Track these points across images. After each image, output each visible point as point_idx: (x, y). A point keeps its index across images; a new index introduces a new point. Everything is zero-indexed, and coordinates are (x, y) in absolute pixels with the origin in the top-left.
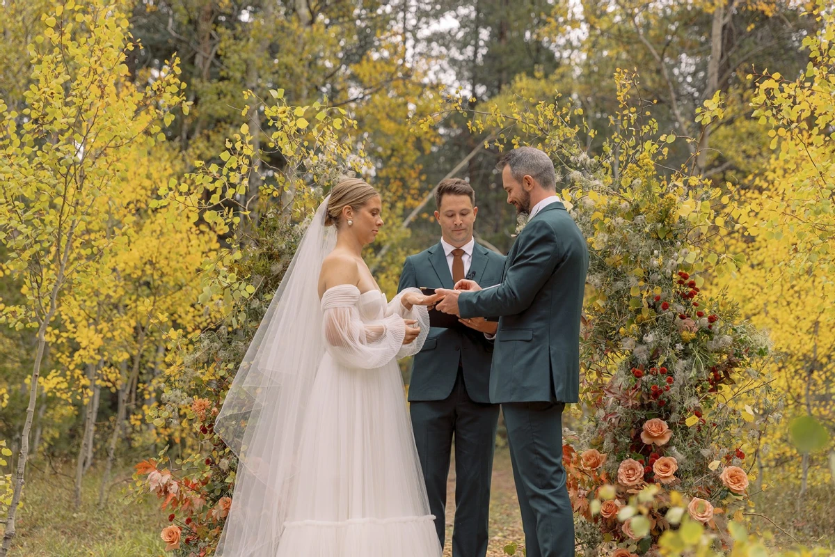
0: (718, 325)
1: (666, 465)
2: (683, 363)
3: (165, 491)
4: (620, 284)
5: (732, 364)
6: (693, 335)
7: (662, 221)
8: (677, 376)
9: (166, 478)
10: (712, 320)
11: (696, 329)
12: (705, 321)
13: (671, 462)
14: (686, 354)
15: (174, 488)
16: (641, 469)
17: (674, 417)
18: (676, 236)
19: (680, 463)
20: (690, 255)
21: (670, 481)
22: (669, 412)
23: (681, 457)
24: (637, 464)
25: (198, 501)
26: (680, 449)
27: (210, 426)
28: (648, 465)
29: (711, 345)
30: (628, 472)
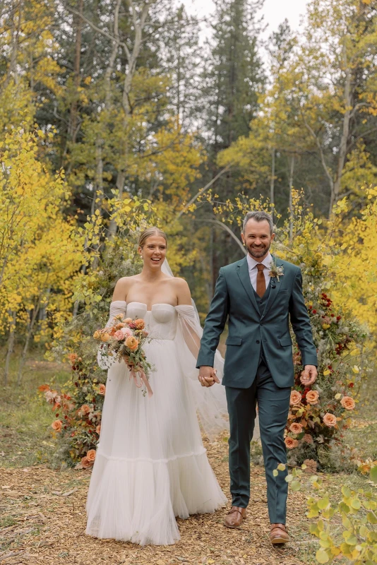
0: (342, 321)
1: (313, 395)
2: (323, 341)
3: (54, 401)
5: (348, 341)
6: (329, 326)
7: (313, 266)
8: (319, 348)
9: (55, 395)
10: (339, 318)
11: (330, 322)
12: (335, 319)
13: (315, 394)
14: (325, 336)
15: (59, 400)
16: (300, 396)
18: (321, 274)
19: (320, 394)
20: (328, 284)
21: (314, 403)
23: (321, 390)
24: (298, 393)
25: (71, 406)
26: (321, 386)
27: (78, 366)
28: (304, 394)
29: (338, 331)
30: (294, 398)
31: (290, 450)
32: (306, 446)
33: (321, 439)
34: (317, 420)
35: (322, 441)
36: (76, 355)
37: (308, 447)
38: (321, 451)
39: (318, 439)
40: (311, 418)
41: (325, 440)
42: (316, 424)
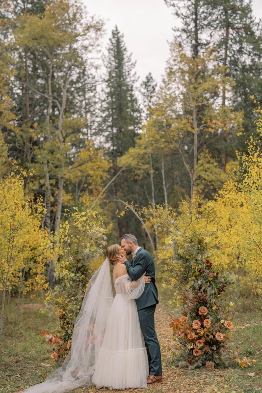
0: (220, 274)
1: (207, 322)
2: (210, 288)
3: (51, 340)
4: (188, 264)
5: (224, 286)
6: (212, 279)
7: (199, 244)
8: (208, 293)
9: (51, 336)
10: (217, 274)
11: (212, 276)
12: (215, 274)
13: (209, 321)
14: (211, 285)
15: (54, 339)
16: (199, 323)
17: (208, 305)
18: (204, 248)
19: (211, 321)
20: (209, 253)
21: (209, 327)
22: (206, 303)
23: (212, 318)
24: (198, 322)
25: (61, 342)
26: (211, 316)
27: (63, 317)
28: (202, 322)
29: (218, 281)
30: (196, 324)
31: (197, 356)
32: (206, 353)
33: (214, 348)
34: (211, 337)
35: (215, 349)
36: (61, 310)
37: (207, 353)
38: (216, 356)
39: (213, 348)
40: (208, 336)
41: (217, 348)
42: (211, 339)
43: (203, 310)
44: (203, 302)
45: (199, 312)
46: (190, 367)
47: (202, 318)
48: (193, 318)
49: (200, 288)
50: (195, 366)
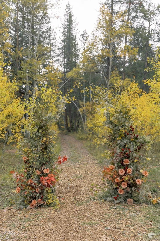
0: (139, 136)
2: (132, 146)
3: (17, 178)
4: (117, 128)
5: (141, 145)
6: (133, 139)
7: (126, 114)
12: (136, 136)
13: (130, 170)
15: (19, 177)
16: (124, 171)
17: (130, 159)
18: (129, 117)
19: (133, 169)
21: (130, 174)
23: (133, 168)
24: (123, 170)
25: (25, 180)
26: (133, 166)
27: (27, 162)
28: (126, 170)
29: (137, 141)
30: (121, 172)
31: (121, 195)
32: (127, 192)
33: (133, 189)
34: (132, 181)
36: (26, 157)
38: (134, 195)
39: (132, 189)
40: (129, 180)
41: (135, 189)
42: (132, 183)
43: (127, 161)
44: (128, 156)
45: (124, 163)
46: (116, 202)
47: (126, 168)
48: (119, 167)
49: (125, 146)
50: (119, 201)
